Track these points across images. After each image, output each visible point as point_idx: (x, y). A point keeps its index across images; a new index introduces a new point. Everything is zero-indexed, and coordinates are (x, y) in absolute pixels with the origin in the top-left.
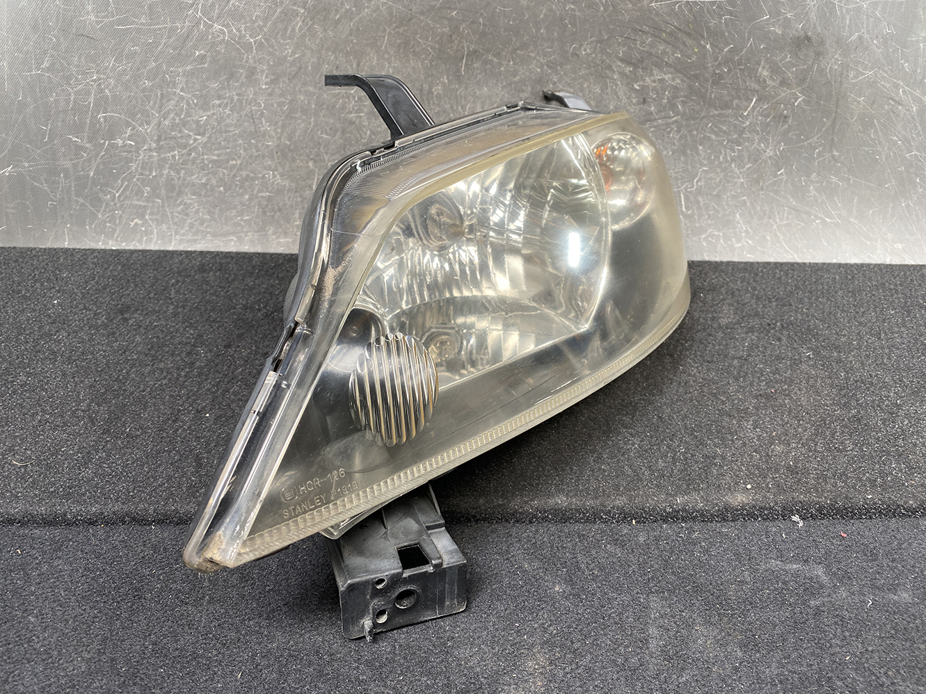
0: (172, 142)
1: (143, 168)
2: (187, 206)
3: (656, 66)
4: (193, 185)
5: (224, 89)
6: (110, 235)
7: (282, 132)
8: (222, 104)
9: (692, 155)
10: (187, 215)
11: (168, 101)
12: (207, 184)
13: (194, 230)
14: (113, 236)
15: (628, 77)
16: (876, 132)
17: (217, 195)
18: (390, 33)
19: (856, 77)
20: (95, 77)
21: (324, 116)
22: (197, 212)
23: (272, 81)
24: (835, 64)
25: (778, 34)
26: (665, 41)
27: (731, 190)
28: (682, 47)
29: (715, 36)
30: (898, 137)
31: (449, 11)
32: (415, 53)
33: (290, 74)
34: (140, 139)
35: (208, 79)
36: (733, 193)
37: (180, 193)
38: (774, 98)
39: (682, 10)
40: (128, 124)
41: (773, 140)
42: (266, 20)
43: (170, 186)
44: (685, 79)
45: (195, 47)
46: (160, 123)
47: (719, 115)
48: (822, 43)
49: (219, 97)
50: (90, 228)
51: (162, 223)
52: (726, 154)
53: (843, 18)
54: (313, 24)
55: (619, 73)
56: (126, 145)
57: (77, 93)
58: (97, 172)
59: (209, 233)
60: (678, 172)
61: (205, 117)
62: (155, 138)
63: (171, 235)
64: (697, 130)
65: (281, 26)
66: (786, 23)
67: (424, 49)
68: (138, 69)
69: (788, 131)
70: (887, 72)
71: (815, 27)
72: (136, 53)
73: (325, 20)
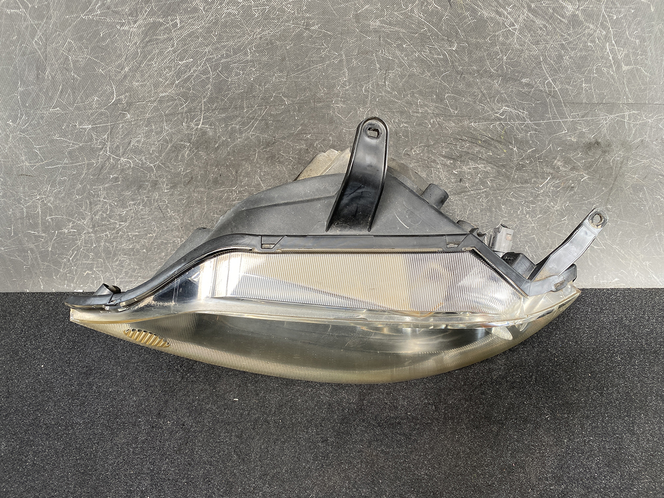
0: (103, 227)
1: (85, 243)
2: (122, 262)
3: (472, 160)
4: (124, 250)
5: (136, 195)
6: (71, 280)
7: (184, 216)
8: (136, 203)
9: (496, 211)
10: (123, 266)
11: (96, 205)
12: (133, 249)
13: (129, 275)
14: (73, 281)
15: (448, 166)
16: (644, 194)
17: (141, 254)
18: (259, 152)
19: (633, 164)
20: (38, 198)
21: (214, 204)
22: (129, 265)
23: (171, 188)
24: (618, 157)
25: (574, 142)
26: (480, 145)
27: (524, 232)
28: (493, 149)
29: (521, 143)
30: (661, 196)
31: (305, 135)
32: (280, 162)
33: (185, 182)
34: (80, 229)
35: (122, 190)
36: (525, 233)
37: (115, 255)
38: (564, 177)
39: (496, 128)
40: (69, 221)
41: (561, 200)
42: (160, 152)
43: (107, 251)
44: (495, 167)
45: (109, 173)
46: (92, 219)
47: (520, 187)
48: (609, 145)
49: (133, 200)
50: (57, 278)
51: (106, 272)
52: (522, 210)
53: (630, 129)
54: (198, 151)
55: (442, 164)
56: (70, 232)
57: (27, 208)
58: (53, 247)
59: (140, 276)
60: (483, 223)
61: (125, 212)
62: (91, 226)
63: (114, 279)
64: (501, 196)
65: (173, 155)
66: (582, 135)
67: (287, 159)
68: (69, 190)
69: (573, 195)
70: (660, 160)
71: (605, 136)
72: (65, 180)
73: (207, 148)
